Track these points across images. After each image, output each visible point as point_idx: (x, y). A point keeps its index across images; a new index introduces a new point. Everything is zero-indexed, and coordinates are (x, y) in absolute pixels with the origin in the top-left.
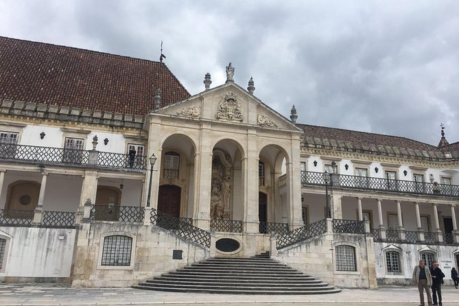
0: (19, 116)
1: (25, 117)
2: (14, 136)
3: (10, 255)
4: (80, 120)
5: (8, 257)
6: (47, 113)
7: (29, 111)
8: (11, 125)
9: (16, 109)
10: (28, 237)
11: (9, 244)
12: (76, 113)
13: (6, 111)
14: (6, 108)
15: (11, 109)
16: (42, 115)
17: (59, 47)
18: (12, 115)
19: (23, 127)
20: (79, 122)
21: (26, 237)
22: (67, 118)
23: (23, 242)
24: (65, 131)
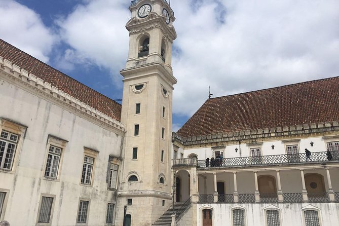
0: (295, 135)
1: (298, 135)
2: (295, 147)
3: (323, 221)
4: (333, 129)
5: (322, 222)
6: (310, 129)
7: (299, 130)
8: (292, 141)
9: (292, 131)
10: (330, 208)
11: (320, 213)
12: (328, 125)
13: (287, 134)
14: (286, 132)
15: (289, 132)
16: (307, 131)
17: (296, 85)
18: (291, 135)
19: (298, 141)
20: (332, 131)
21: (329, 209)
22: (324, 130)
23: (328, 212)
24: (325, 138)
